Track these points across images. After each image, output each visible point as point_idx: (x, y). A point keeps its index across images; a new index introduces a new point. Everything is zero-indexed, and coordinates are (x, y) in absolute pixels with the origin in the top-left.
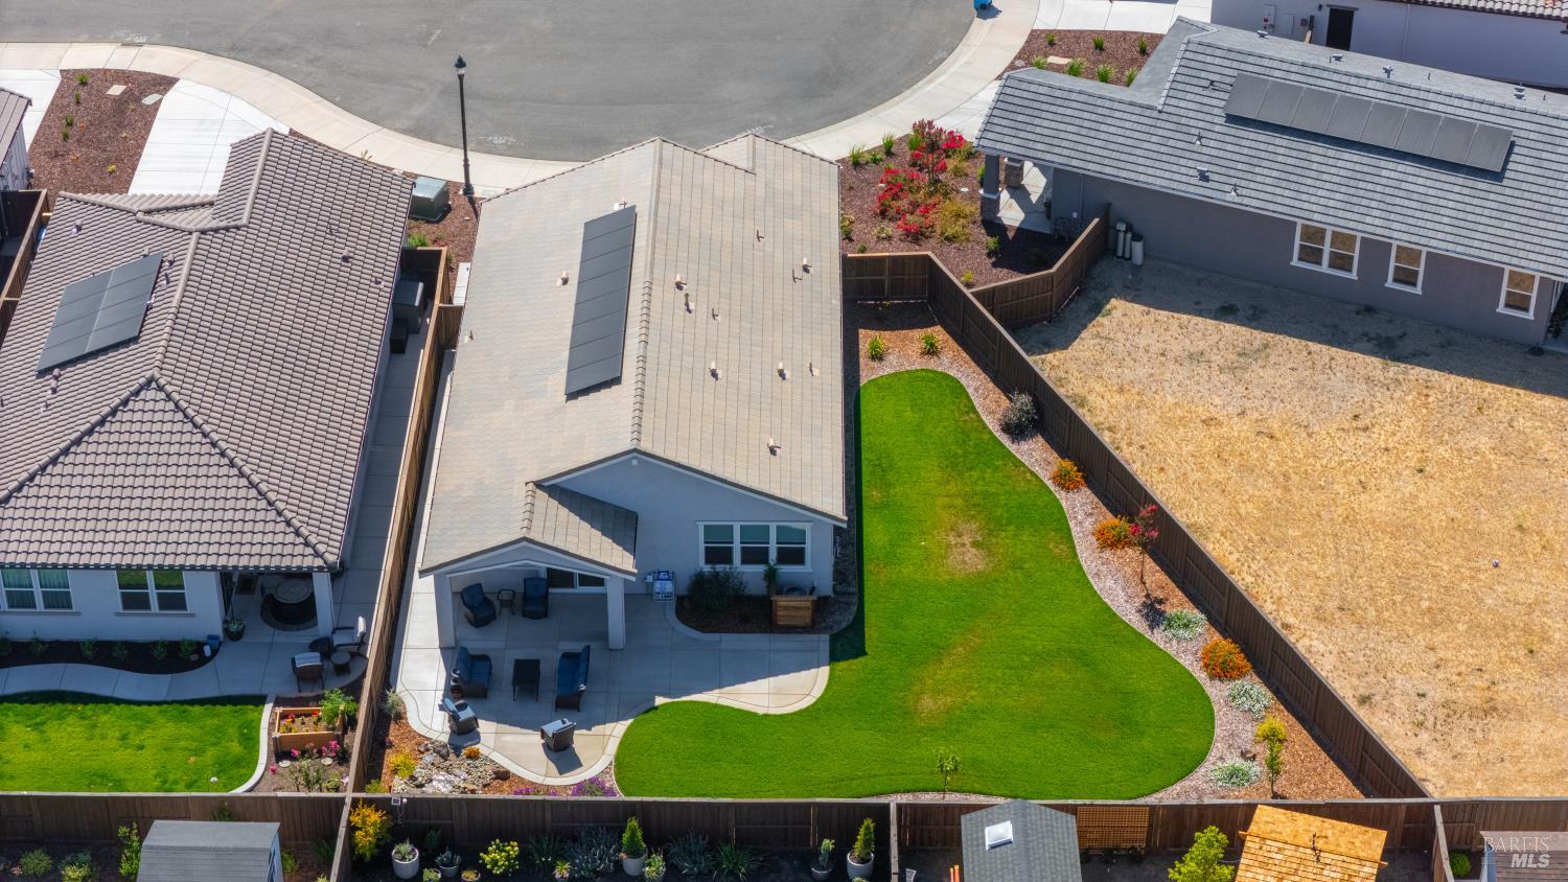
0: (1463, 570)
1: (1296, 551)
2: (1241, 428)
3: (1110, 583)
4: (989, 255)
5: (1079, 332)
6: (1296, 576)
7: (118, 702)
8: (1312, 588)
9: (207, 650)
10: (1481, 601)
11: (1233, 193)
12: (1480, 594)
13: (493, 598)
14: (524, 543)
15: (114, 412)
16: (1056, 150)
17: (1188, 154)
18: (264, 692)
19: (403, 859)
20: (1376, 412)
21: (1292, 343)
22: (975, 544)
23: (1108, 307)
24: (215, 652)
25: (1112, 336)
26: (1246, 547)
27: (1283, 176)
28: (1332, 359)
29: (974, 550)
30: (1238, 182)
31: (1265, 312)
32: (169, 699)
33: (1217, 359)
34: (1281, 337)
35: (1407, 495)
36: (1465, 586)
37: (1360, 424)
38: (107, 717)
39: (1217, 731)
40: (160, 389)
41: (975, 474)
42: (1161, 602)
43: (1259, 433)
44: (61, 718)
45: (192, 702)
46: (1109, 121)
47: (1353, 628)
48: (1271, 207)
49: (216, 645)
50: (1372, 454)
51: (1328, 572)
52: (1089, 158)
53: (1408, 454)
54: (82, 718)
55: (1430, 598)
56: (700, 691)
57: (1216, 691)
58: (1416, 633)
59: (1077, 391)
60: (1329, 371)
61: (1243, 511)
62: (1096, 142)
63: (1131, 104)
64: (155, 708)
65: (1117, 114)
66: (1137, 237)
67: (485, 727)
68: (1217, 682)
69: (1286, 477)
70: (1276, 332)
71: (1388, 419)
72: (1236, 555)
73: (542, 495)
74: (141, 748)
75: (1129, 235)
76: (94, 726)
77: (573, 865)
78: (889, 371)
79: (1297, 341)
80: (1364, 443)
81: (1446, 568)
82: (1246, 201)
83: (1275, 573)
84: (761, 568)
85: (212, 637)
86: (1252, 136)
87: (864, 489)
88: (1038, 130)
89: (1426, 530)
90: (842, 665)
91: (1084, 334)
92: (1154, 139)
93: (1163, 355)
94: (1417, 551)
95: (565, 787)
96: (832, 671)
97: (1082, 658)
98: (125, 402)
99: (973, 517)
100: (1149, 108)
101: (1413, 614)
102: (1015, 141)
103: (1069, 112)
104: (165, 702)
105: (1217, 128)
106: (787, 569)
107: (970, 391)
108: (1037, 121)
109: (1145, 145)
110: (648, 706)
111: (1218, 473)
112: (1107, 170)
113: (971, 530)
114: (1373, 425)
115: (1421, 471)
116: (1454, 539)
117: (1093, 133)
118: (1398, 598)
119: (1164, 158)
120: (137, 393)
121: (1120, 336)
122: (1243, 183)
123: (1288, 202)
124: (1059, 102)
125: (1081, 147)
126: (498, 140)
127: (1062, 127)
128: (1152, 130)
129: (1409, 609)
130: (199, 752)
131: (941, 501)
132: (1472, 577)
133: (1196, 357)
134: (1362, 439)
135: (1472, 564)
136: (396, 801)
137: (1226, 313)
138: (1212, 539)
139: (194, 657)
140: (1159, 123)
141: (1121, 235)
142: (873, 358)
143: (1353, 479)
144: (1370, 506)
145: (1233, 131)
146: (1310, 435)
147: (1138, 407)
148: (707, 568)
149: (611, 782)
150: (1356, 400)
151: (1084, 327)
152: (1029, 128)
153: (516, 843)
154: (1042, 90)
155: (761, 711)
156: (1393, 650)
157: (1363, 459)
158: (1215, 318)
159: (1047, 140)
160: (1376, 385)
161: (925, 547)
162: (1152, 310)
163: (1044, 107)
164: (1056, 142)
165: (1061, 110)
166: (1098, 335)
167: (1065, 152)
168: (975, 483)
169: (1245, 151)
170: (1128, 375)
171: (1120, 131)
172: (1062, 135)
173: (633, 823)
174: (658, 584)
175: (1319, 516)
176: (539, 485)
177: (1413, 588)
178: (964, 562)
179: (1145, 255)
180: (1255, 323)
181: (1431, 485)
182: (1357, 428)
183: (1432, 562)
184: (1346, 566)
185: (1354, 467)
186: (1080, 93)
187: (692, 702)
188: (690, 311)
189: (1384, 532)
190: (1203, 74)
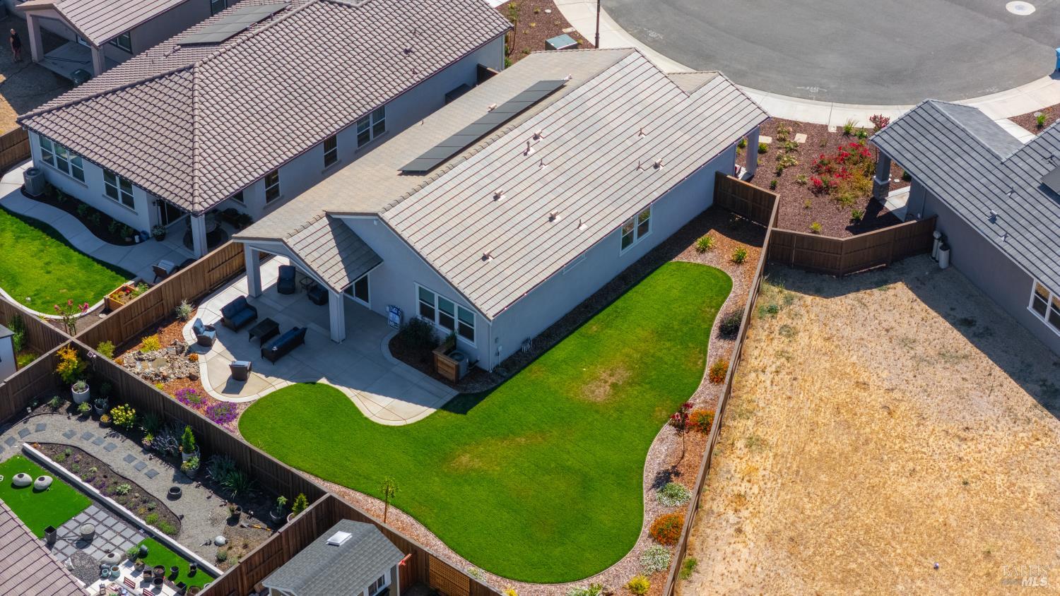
0: (909, 559)
1: (810, 489)
2: (877, 398)
3: (664, 448)
4: (852, 221)
5: (849, 293)
6: (789, 505)
7: (67, 243)
8: (790, 517)
9: (137, 238)
10: (895, 583)
11: (1003, 238)
12: (900, 580)
13: (297, 279)
14: (281, 243)
15: (161, 77)
16: (917, 162)
17: (995, 199)
18: (137, 274)
19: (75, 390)
20: (986, 433)
21: (986, 362)
22: (614, 386)
23: (892, 285)
24: (141, 241)
25: (868, 304)
26: (780, 471)
27: (1045, 240)
28: (1001, 385)
29: (608, 388)
30: (1010, 230)
31: (991, 335)
32: (91, 255)
33: (919, 350)
34: (983, 355)
35: (935, 494)
36: (897, 569)
37: (963, 434)
38: (54, 249)
39: (612, 568)
40: (193, 74)
41: (668, 344)
42: (677, 474)
43: (885, 407)
44: (34, 239)
45: (99, 262)
46: (965, 157)
47: (783, 554)
48: (1020, 258)
49: (144, 237)
50: (946, 457)
51: (814, 513)
52: (933, 176)
53: (972, 469)
54: (43, 245)
55: (861, 564)
56: (349, 386)
57: (644, 544)
58: (822, 579)
59: (798, 327)
60: (987, 392)
61: (807, 449)
62: (946, 168)
63: (989, 151)
64: (81, 256)
65: (974, 154)
66: (946, 247)
67: (218, 346)
68: (650, 540)
69: (867, 442)
70: (983, 351)
71: (988, 441)
72: (766, 473)
73: (325, 221)
74: (48, 272)
75: (940, 244)
76: (42, 251)
77: (155, 440)
78: (699, 261)
79: (991, 362)
80: (950, 448)
81: (899, 551)
82: (1006, 247)
83: (778, 496)
84: (448, 331)
85: (144, 233)
86: (1048, 204)
87: (591, 322)
88: (917, 145)
89: (917, 521)
90: (445, 413)
91: (852, 296)
92: (984, 180)
93: (887, 331)
94: (893, 532)
95: (216, 400)
96: (435, 412)
97: (586, 484)
98: (171, 74)
99: (633, 369)
100: (998, 158)
101: (836, 568)
102: (898, 146)
103: (946, 140)
104: (88, 256)
105: (1030, 190)
106: (462, 339)
107: (731, 295)
108: (921, 138)
109: (975, 182)
110: (312, 380)
111: (825, 416)
112: (937, 189)
113: (623, 375)
114: (972, 439)
115: (965, 483)
116: (930, 536)
117: (948, 160)
118: (839, 553)
119: (979, 196)
120: (180, 71)
121: (872, 308)
122: (1015, 234)
123: (1033, 259)
124: (945, 131)
125: (933, 167)
126: (653, 34)
127: (933, 148)
128: (987, 174)
129: (838, 563)
130: (71, 288)
131: (626, 350)
132: (909, 567)
133: (907, 342)
134: (954, 445)
135: (921, 558)
136: (90, 354)
137: (964, 324)
138: (764, 455)
139: (128, 239)
140: (996, 172)
141: (936, 241)
142: (698, 250)
143: (911, 465)
144: (900, 488)
145: (1038, 196)
146: (918, 425)
147: (825, 354)
148: (420, 317)
149: (240, 411)
150: (982, 418)
151: (858, 290)
152: (913, 141)
153: (134, 411)
154: (941, 119)
155: (366, 414)
156: (791, 582)
157: (936, 457)
158: (953, 324)
159: (917, 154)
160: (1009, 416)
161: (582, 373)
162: (918, 300)
163: (933, 131)
164: (921, 157)
165: (941, 137)
166: (860, 301)
167: (921, 166)
168: (660, 350)
169: (1035, 212)
170: (847, 331)
171: (966, 166)
172: (928, 154)
173: (188, 429)
174: (391, 315)
175: (855, 477)
176: (328, 215)
177: (858, 552)
178: (593, 392)
179: (950, 262)
180: (976, 339)
181: (961, 496)
182: (959, 437)
183: (893, 543)
184: (832, 516)
185: (922, 458)
186: (963, 130)
187: (337, 390)
188: (525, 154)
189: (887, 508)
190: (1051, 149)
